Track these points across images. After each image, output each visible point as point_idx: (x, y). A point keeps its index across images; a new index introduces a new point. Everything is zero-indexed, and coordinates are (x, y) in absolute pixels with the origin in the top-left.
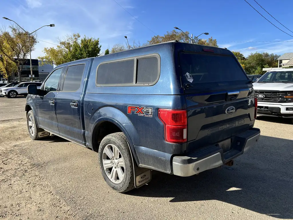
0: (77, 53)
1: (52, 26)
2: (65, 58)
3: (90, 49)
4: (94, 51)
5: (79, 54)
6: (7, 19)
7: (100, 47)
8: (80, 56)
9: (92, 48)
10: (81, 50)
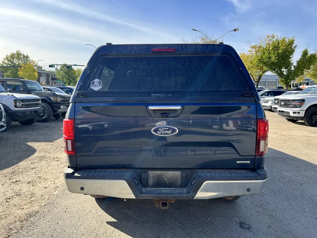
0: (264, 57)
1: (236, 31)
2: (251, 63)
3: (280, 51)
4: (286, 52)
5: (267, 58)
6: (195, 30)
7: (295, 47)
8: (267, 60)
9: (283, 50)
10: (269, 53)
